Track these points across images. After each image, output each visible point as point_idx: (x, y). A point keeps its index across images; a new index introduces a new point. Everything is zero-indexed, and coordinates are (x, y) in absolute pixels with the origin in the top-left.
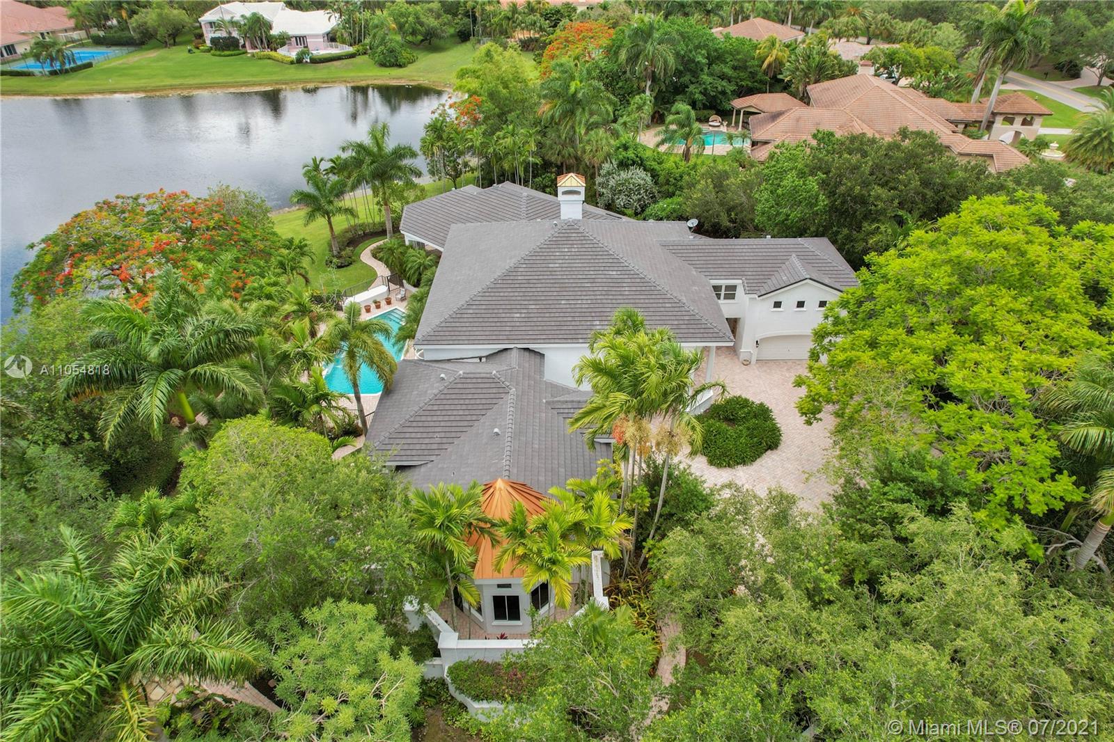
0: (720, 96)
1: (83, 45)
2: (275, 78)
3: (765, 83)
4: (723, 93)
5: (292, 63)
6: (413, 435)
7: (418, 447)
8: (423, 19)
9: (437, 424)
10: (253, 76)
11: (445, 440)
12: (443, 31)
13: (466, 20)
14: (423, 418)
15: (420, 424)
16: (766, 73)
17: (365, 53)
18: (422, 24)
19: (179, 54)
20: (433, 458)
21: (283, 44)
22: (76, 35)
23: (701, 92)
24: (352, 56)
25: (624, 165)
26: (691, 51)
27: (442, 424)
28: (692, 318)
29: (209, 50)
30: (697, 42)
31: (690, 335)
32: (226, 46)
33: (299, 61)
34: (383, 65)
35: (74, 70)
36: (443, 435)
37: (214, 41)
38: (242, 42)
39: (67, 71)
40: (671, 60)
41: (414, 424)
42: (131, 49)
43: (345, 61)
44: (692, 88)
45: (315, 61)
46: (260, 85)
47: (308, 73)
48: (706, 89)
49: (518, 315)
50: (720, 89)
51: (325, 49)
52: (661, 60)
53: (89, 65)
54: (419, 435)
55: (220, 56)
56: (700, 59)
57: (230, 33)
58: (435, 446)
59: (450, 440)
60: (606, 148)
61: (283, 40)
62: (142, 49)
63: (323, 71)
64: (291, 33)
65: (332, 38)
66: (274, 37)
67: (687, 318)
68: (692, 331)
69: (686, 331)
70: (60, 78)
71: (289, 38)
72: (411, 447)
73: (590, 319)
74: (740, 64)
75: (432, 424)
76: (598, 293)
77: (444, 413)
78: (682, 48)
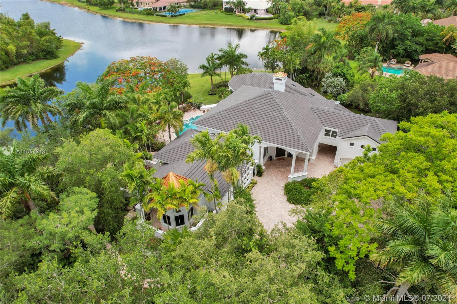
0: (414, 52)
1: (187, 8)
2: (240, 24)
3: (443, 48)
4: (416, 51)
5: (248, 19)
6: (172, 153)
7: (171, 157)
8: (305, 7)
9: (181, 152)
10: (233, 22)
11: (180, 158)
12: (311, 12)
13: (323, 9)
14: (178, 149)
15: (176, 150)
16: (444, 44)
17: (277, 18)
18: (303, 9)
19: (212, 13)
20: (174, 163)
21: (249, 12)
22: (186, 4)
23: (403, 49)
24: (271, 19)
25: (335, 75)
26: (404, 29)
27: (183, 152)
28: (298, 138)
29: (223, 12)
30: (407, 25)
31: (293, 145)
32: (229, 11)
33: (251, 19)
34: (281, 23)
35: (179, 15)
36: (181, 156)
37: (226, 9)
38: (235, 10)
39: (176, 16)
40: (391, 32)
41: (174, 150)
42: (200, 10)
43: (267, 20)
44: (399, 47)
45: (257, 19)
46: (233, 26)
47: (252, 24)
48: (406, 48)
49: (232, 121)
50: (413, 49)
51: (264, 15)
52: (385, 32)
53: (184, 14)
54: (174, 154)
55: (226, 14)
56: (407, 33)
57: (231, 6)
58: (176, 159)
59: (182, 158)
60: (330, 67)
61: (249, 10)
62: (204, 10)
63: (258, 23)
64: (253, 8)
65: (267, 11)
66: (245, 9)
67: (296, 138)
68: (295, 144)
69: (292, 143)
70: (173, 18)
71: (252, 10)
72: (169, 157)
73: (257, 129)
74: (431, 38)
75: (180, 151)
76: (266, 120)
77: (185, 148)
78: (399, 27)
